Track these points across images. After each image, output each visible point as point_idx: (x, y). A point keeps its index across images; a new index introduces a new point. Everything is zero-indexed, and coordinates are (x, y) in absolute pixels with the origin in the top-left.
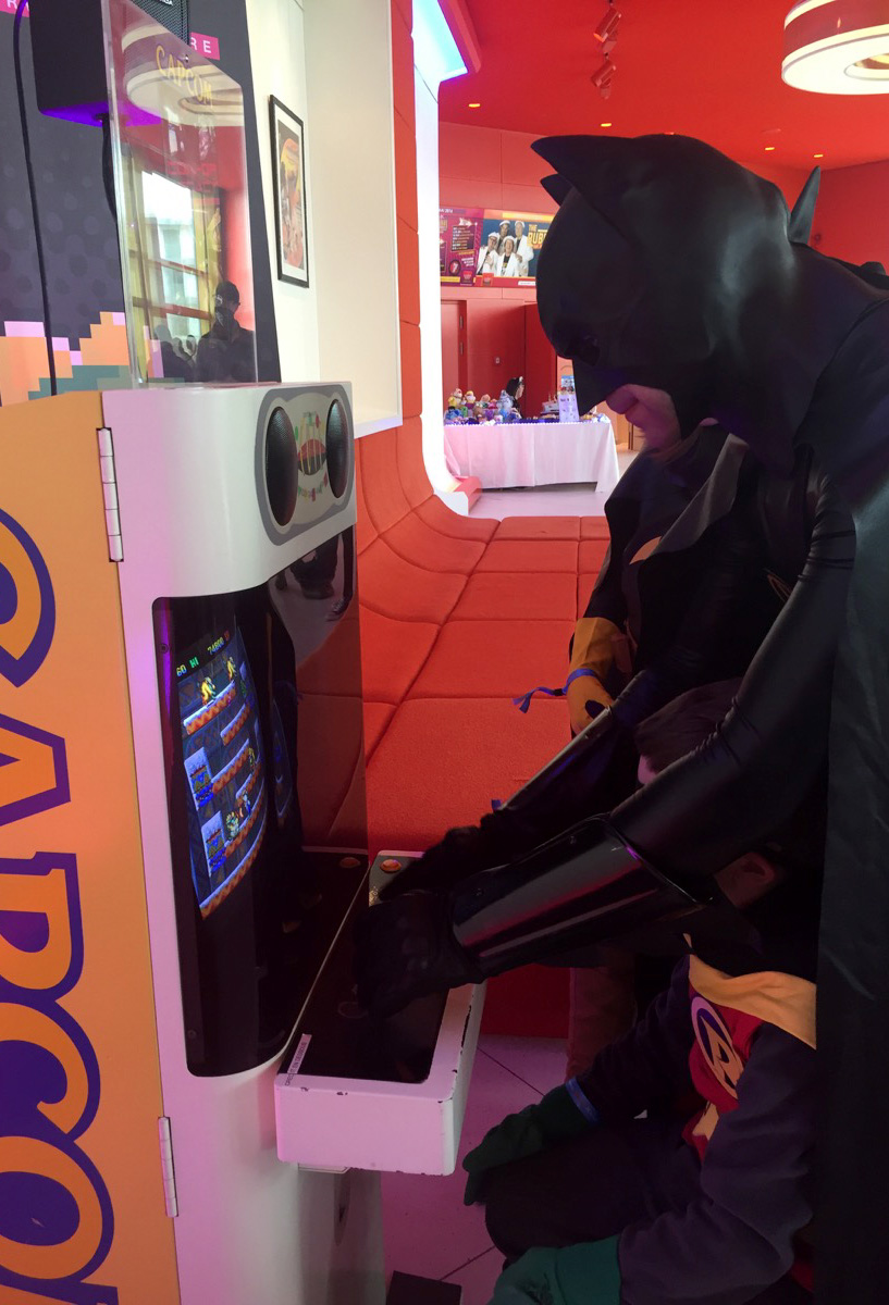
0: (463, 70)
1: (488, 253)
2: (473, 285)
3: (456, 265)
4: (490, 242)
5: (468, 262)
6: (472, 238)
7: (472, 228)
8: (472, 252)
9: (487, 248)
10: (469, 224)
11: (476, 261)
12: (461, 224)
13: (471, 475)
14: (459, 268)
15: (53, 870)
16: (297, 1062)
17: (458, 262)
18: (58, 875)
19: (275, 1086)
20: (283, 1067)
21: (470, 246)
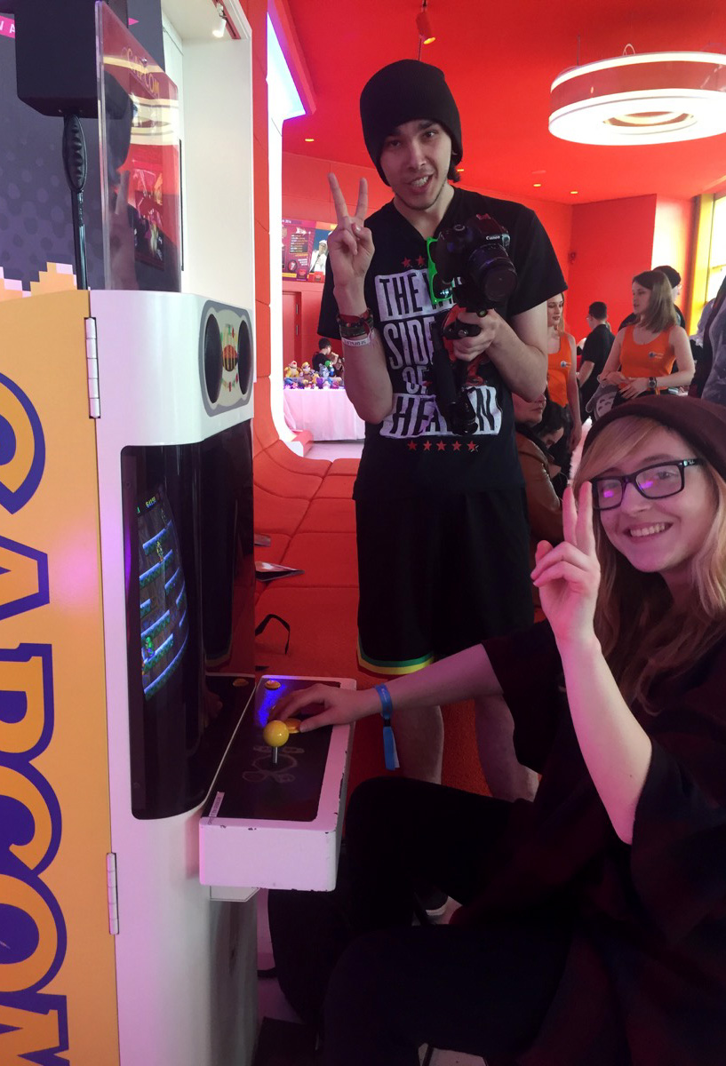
0: (302, 112)
1: (319, 256)
2: (307, 280)
3: (293, 264)
4: (320, 247)
5: (303, 262)
6: (306, 244)
7: (306, 236)
8: (306, 255)
9: (318, 252)
10: (304, 232)
11: (309, 262)
12: (298, 232)
13: (305, 428)
14: (296, 266)
15: (33, 657)
16: (216, 808)
17: (295, 262)
18: (37, 662)
19: (200, 825)
20: (205, 812)
21: (305, 250)
